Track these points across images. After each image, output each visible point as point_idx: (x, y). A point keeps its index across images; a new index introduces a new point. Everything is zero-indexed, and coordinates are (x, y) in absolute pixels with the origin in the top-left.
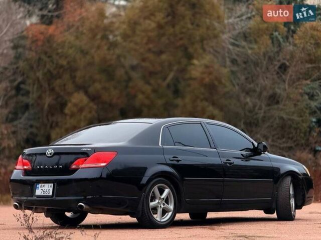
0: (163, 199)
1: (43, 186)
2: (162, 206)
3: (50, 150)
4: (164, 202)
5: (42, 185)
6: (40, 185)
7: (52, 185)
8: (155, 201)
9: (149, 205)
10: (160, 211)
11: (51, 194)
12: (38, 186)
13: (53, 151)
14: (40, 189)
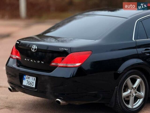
0: (135, 88)
1: (29, 78)
2: (134, 95)
3: (34, 46)
4: (136, 90)
5: (28, 76)
6: (26, 76)
7: (35, 78)
8: (127, 91)
9: (122, 96)
10: (132, 99)
11: (34, 86)
12: (24, 77)
13: (36, 47)
14: (26, 80)
